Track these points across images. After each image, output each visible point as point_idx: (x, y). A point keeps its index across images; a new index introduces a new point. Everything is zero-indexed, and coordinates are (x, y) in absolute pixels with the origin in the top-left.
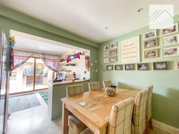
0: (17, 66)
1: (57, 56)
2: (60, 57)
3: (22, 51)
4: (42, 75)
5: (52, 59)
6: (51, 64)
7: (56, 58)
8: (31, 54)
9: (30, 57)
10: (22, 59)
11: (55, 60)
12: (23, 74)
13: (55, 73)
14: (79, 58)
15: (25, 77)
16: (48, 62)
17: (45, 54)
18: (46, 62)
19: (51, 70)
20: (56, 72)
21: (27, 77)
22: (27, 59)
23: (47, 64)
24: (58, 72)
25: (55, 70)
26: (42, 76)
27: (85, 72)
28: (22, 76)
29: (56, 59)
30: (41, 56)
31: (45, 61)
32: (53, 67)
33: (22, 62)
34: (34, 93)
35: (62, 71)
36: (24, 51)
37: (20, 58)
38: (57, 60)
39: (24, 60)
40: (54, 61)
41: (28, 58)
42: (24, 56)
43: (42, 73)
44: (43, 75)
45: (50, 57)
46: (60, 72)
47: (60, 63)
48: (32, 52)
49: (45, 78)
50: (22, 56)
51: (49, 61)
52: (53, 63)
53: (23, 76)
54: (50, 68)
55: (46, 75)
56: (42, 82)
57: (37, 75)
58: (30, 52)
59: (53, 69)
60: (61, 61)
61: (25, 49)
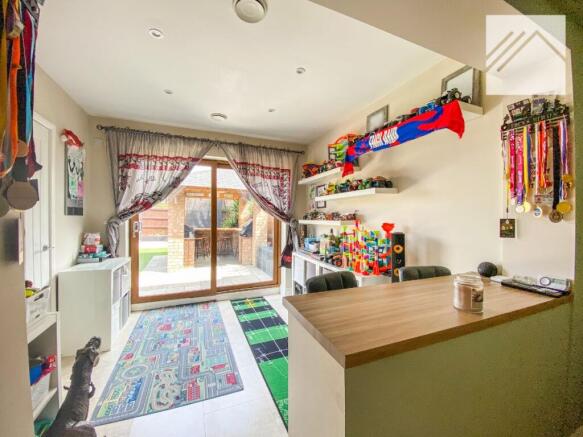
0: (156, 197)
1: (290, 154)
2: (301, 156)
3: (170, 136)
4: (236, 229)
5: (273, 165)
6: (267, 188)
7: (286, 163)
8: (200, 149)
9: (195, 160)
10: (171, 169)
11: (283, 170)
12: (186, 227)
13: (284, 225)
14: (458, 126)
15: (192, 236)
16: (259, 179)
17: (247, 146)
18: (250, 178)
19: (270, 212)
20: (287, 219)
21: (197, 234)
22: (187, 168)
23: (255, 186)
24: (296, 221)
25: (282, 214)
26: (236, 232)
27: (508, 229)
28: (183, 231)
29: (286, 167)
30: (234, 154)
31: (246, 174)
32: (275, 201)
33: (172, 180)
34: (215, 301)
35: (315, 216)
36: (176, 137)
37: (164, 164)
38: (289, 171)
39: (177, 173)
40: (279, 174)
41: (190, 163)
42: (177, 158)
43: (236, 225)
44: (240, 229)
45: (264, 157)
46: (302, 222)
47: (300, 182)
48: (203, 140)
49: (245, 241)
50: (172, 155)
51: (263, 176)
52: (275, 182)
53: (185, 232)
54: (264, 202)
55: (249, 231)
56: (237, 253)
57: (222, 228)
58: (195, 139)
59: (276, 209)
60: (308, 174)
61: (179, 129)
